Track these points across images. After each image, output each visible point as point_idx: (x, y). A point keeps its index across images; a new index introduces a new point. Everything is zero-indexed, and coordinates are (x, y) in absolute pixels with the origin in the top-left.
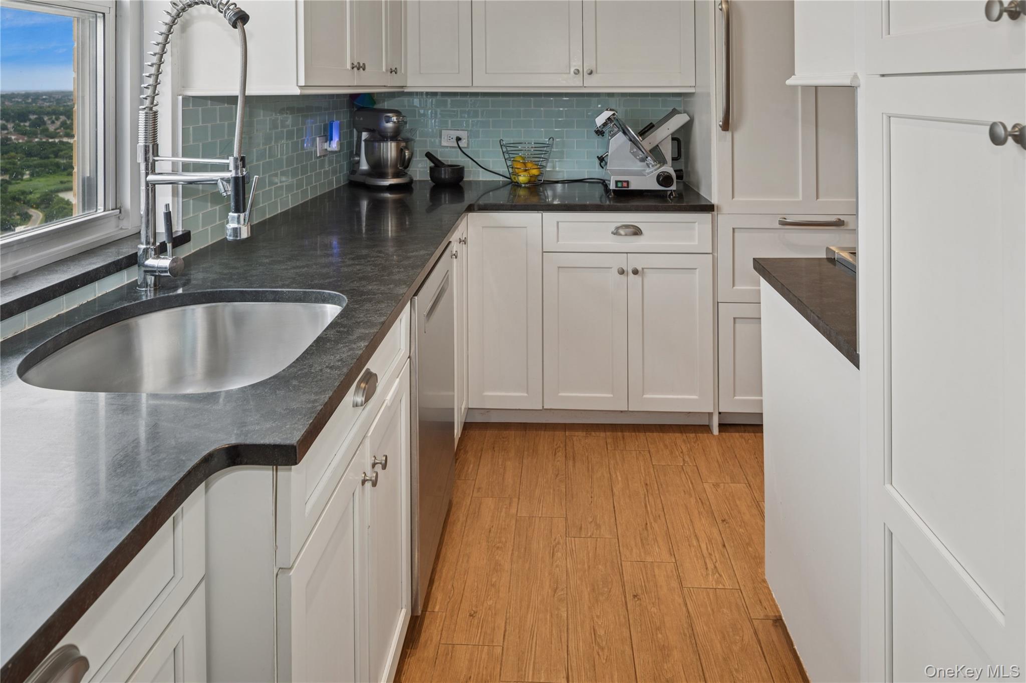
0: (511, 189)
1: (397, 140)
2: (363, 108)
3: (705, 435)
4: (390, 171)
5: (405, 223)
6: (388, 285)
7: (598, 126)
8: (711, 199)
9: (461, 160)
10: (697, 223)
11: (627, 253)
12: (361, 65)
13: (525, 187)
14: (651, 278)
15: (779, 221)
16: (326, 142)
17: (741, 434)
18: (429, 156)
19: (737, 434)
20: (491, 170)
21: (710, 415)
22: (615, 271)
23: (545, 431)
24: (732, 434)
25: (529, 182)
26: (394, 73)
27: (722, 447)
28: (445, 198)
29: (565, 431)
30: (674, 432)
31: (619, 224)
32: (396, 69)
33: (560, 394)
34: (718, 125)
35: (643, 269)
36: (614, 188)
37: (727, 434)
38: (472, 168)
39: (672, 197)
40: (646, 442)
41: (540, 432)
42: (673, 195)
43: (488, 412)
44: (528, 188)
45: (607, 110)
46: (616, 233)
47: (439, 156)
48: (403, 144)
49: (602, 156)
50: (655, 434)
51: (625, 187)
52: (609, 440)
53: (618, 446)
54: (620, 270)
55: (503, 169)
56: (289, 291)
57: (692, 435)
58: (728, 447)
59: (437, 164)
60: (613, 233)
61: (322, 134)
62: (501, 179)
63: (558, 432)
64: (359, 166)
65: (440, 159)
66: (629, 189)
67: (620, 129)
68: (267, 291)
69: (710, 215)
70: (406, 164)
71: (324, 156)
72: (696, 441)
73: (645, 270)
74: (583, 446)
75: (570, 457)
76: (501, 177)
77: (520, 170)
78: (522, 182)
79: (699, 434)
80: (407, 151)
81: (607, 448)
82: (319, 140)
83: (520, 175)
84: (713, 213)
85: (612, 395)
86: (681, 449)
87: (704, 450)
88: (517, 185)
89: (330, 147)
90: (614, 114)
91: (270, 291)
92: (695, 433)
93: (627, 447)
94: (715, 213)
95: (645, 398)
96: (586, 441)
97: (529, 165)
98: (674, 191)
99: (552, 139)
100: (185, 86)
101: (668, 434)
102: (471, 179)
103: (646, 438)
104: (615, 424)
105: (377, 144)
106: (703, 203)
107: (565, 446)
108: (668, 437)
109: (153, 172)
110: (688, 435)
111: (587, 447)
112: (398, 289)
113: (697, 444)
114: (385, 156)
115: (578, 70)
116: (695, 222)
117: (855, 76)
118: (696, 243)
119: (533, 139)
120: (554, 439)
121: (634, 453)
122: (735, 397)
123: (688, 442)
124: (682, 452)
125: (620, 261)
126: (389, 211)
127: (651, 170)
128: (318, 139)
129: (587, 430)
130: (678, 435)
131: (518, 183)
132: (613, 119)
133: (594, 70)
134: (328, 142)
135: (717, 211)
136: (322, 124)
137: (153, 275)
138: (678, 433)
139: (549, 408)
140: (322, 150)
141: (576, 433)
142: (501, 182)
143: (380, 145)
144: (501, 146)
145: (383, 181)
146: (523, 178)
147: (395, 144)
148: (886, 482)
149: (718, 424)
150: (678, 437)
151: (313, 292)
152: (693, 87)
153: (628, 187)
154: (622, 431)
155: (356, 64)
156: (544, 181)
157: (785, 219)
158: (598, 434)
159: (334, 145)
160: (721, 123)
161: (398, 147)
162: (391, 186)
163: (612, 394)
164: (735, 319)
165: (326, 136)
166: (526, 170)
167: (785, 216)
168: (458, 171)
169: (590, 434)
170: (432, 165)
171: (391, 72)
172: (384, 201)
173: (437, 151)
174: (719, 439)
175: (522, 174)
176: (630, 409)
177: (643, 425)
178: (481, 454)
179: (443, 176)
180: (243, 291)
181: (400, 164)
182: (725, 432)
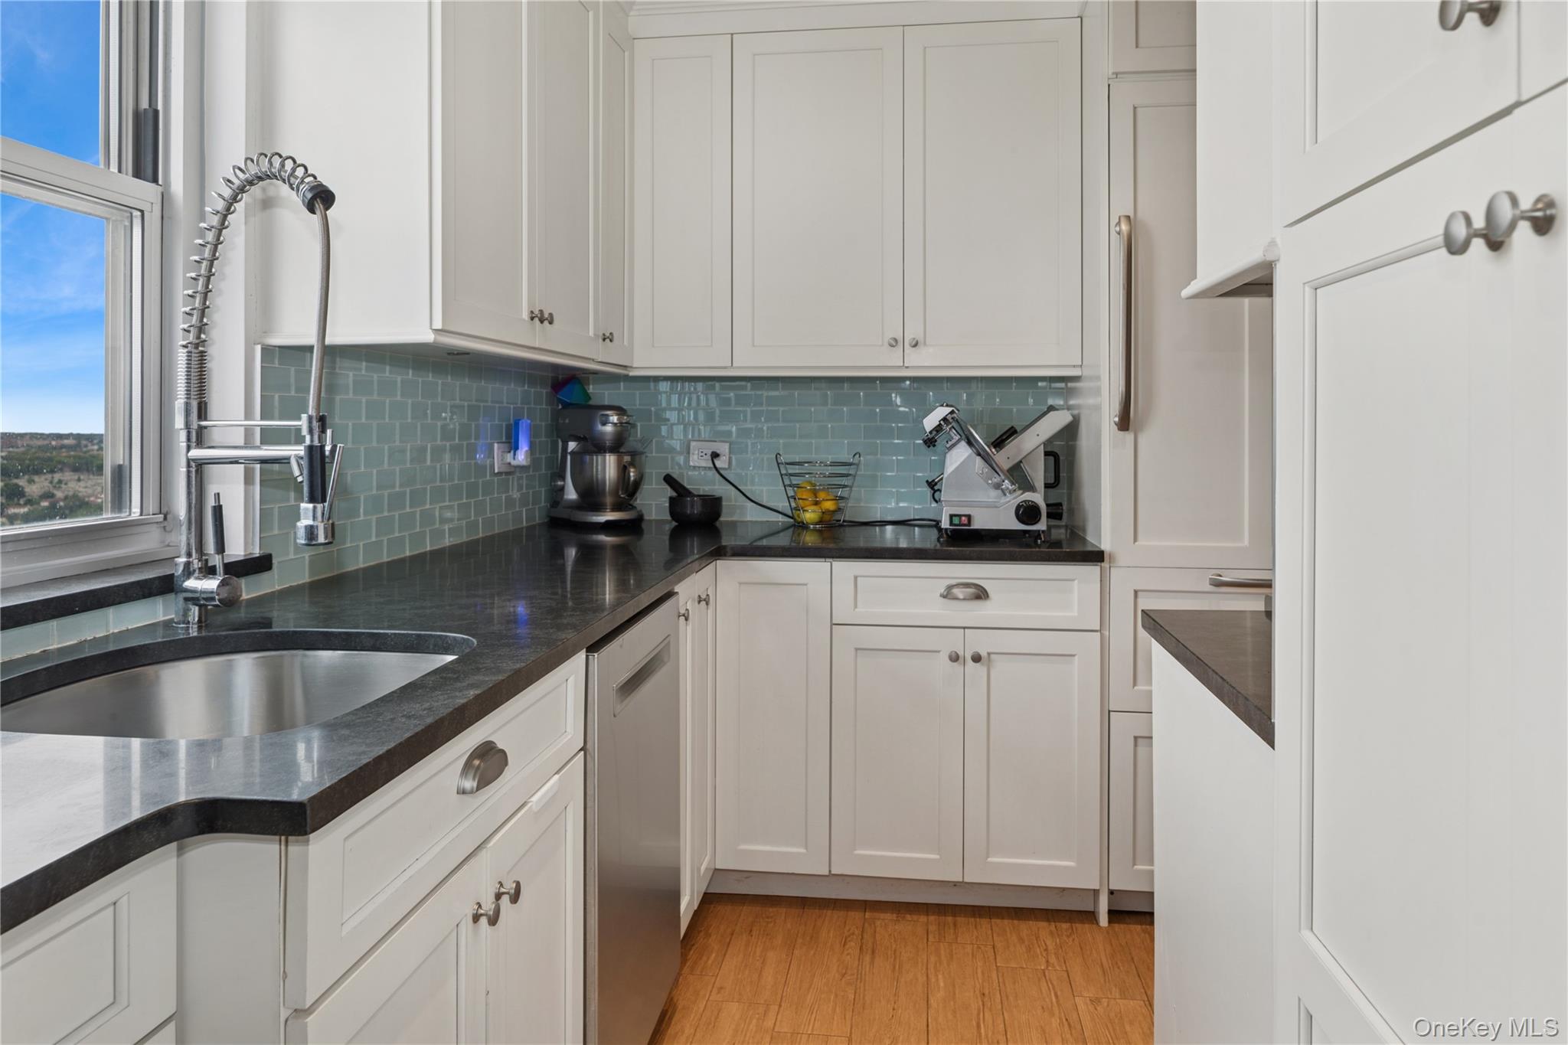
0: (794, 532)
1: (618, 452)
2: (571, 404)
3: (1087, 926)
4: (609, 500)
5: (629, 581)
6: (547, 629)
7: (928, 431)
8: (1100, 543)
9: (719, 488)
10: (1076, 581)
11: (964, 628)
12: (546, 316)
13: (815, 530)
14: (1001, 668)
15: (1210, 579)
16: (509, 452)
17: (1144, 927)
18: (669, 480)
19: (1138, 927)
20: (764, 504)
21: (1096, 893)
22: (944, 657)
23: (833, 910)
24: (1131, 926)
25: (820, 522)
26: (608, 340)
27: (1112, 945)
28: (692, 546)
29: (865, 912)
30: (1037, 919)
31: (954, 582)
32: (611, 334)
33: (857, 852)
34: (1113, 424)
35: (989, 654)
36: (948, 527)
37: (1122, 926)
38: (736, 501)
39: (1039, 541)
40: (990, 932)
41: (825, 911)
42: (1041, 539)
43: (747, 878)
44: (820, 531)
45: (942, 406)
46: (948, 595)
47: (685, 481)
48: (627, 458)
49: (934, 480)
50: (1006, 922)
51: (965, 525)
52: (932, 928)
53: (945, 937)
54: (954, 655)
55: (783, 504)
56: (395, 634)
57: (1065, 926)
58: (1121, 945)
59: (680, 492)
60: (944, 596)
61: (504, 440)
62: (781, 518)
63: (853, 913)
64: (563, 494)
65: (688, 487)
66: (972, 528)
67: (964, 437)
68: (364, 633)
69: (1098, 568)
70: (631, 489)
71: (507, 474)
72: (1070, 934)
73: (992, 656)
74: (890, 935)
75: (867, 950)
76: (780, 516)
77: (807, 502)
78: (809, 521)
79: (1077, 925)
80: (632, 470)
81: (928, 939)
82: (499, 448)
83: (807, 511)
84: (1103, 564)
85: (937, 857)
86: (1045, 944)
87: (1081, 949)
88: (801, 526)
89: (514, 459)
90: (952, 412)
91: (368, 633)
92: (1070, 922)
93: (959, 939)
94: (1105, 565)
95: (991, 863)
96: (897, 927)
97: (822, 495)
98: (1043, 531)
99: (857, 456)
100: (267, 331)
101: (1027, 922)
102: (735, 518)
103: (991, 926)
104: (944, 905)
105: (588, 458)
106: (1090, 548)
107: (863, 932)
108: (1026, 927)
109: (200, 444)
110: (1058, 924)
111: (896, 936)
112: (559, 633)
113: (1071, 939)
114: (599, 476)
115: (896, 340)
116: (1073, 580)
117: (1273, 243)
118: (1076, 614)
119: (830, 457)
120: (845, 922)
121: (969, 949)
122: (1136, 867)
123: (1058, 935)
124: (1046, 950)
125: (953, 642)
126: (607, 562)
127: (1008, 500)
128: (496, 445)
129: (899, 911)
130: (1043, 924)
131: (803, 523)
132: (951, 421)
133: (921, 339)
134: (512, 452)
135: (1110, 562)
136: (504, 424)
137: (197, 605)
138: (1043, 921)
139: (839, 873)
140: (504, 464)
141: (882, 916)
142: (780, 524)
143: (593, 459)
144: (778, 464)
145: (599, 516)
146: (810, 516)
147: (616, 457)
148: (1302, 926)
149: (1107, 910)
150: (1043, 928)
151: (431, 635)
152: (1077, 366)
153: (969, 524)
154: (954, 915)
155: (537, 312)
156: (844, 521)
157: (1221, 576)
158: (915, 917)
159: (522, 457)
160: (1117, 419)
161: (619, 462)
162: (608, 523)
163: (938, 854)
164: (1136, 738)
165: (509, 443)
166: (816, 503)
167: (1219, 572)
168: (713, 504)
169: (904, 917)
170: (674, 494)
171: (604, 340)
172: (600, 547)
173: (682, 475)
174: (1108, 933)
175: (810, 508)
176: (966, 880)
177: (989, 907)
178: (730, 940)
179: (688, 512)
180: (327, 632)
181: (622, 490)
182: (1119, 923)
